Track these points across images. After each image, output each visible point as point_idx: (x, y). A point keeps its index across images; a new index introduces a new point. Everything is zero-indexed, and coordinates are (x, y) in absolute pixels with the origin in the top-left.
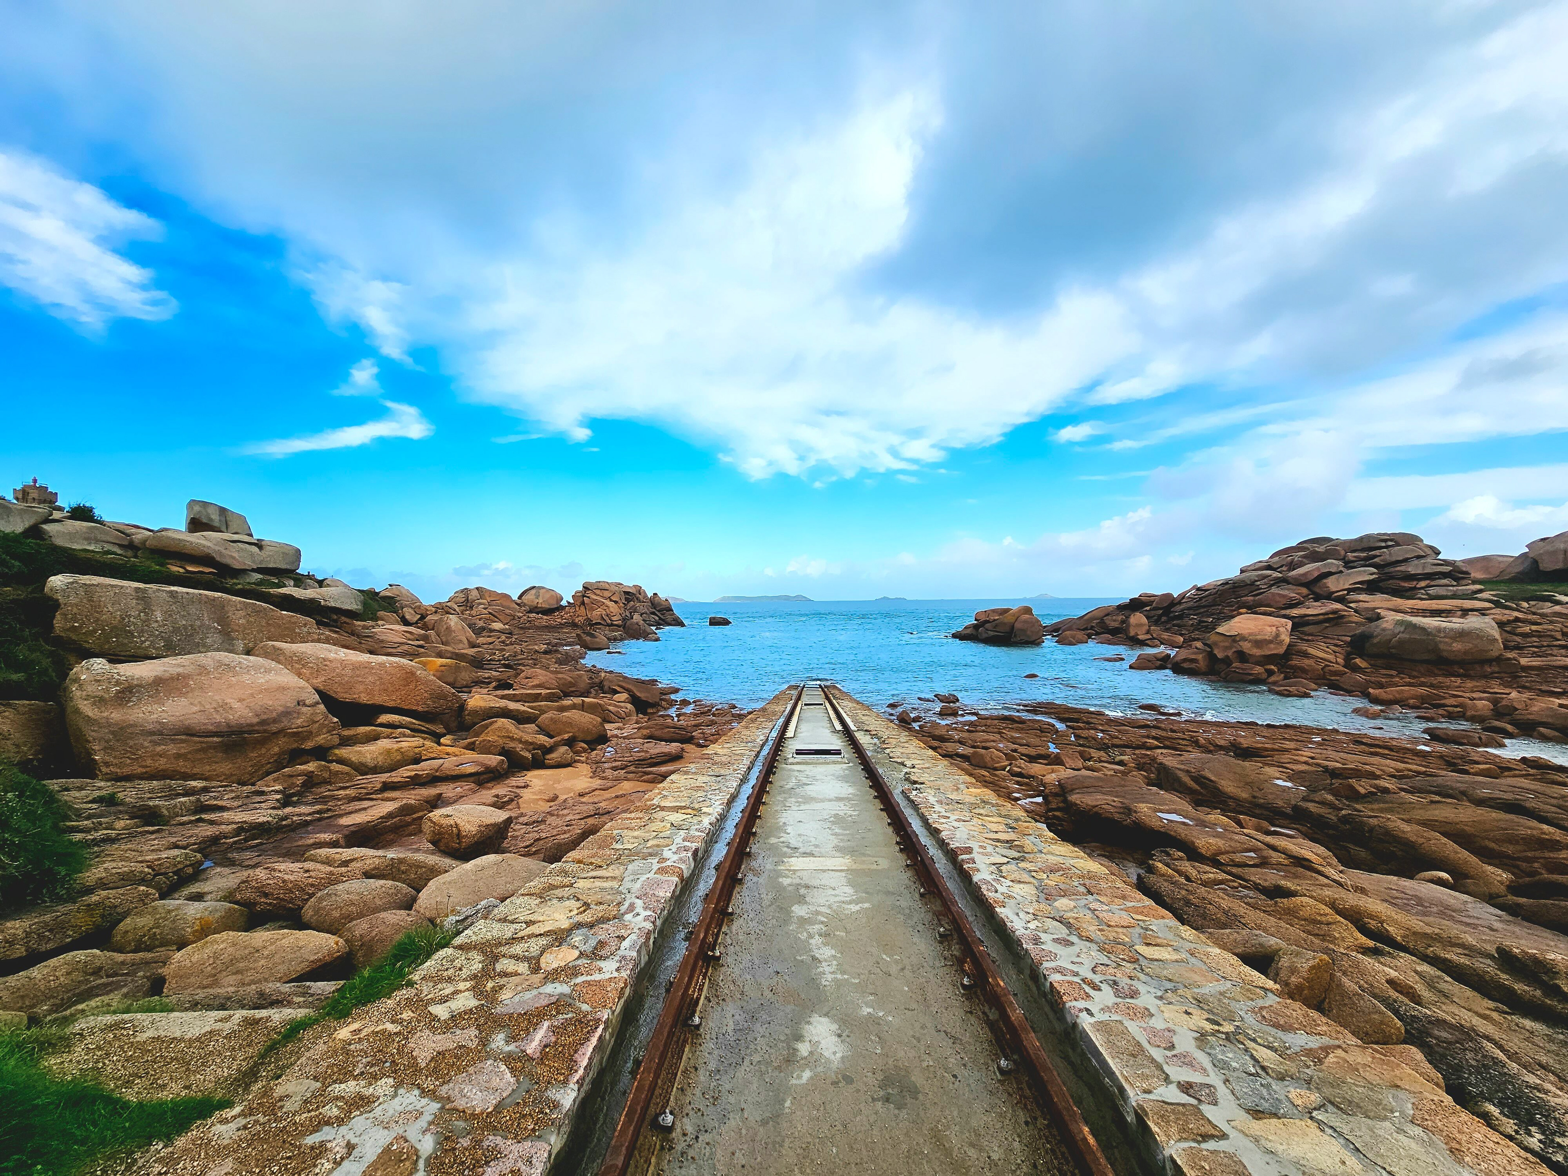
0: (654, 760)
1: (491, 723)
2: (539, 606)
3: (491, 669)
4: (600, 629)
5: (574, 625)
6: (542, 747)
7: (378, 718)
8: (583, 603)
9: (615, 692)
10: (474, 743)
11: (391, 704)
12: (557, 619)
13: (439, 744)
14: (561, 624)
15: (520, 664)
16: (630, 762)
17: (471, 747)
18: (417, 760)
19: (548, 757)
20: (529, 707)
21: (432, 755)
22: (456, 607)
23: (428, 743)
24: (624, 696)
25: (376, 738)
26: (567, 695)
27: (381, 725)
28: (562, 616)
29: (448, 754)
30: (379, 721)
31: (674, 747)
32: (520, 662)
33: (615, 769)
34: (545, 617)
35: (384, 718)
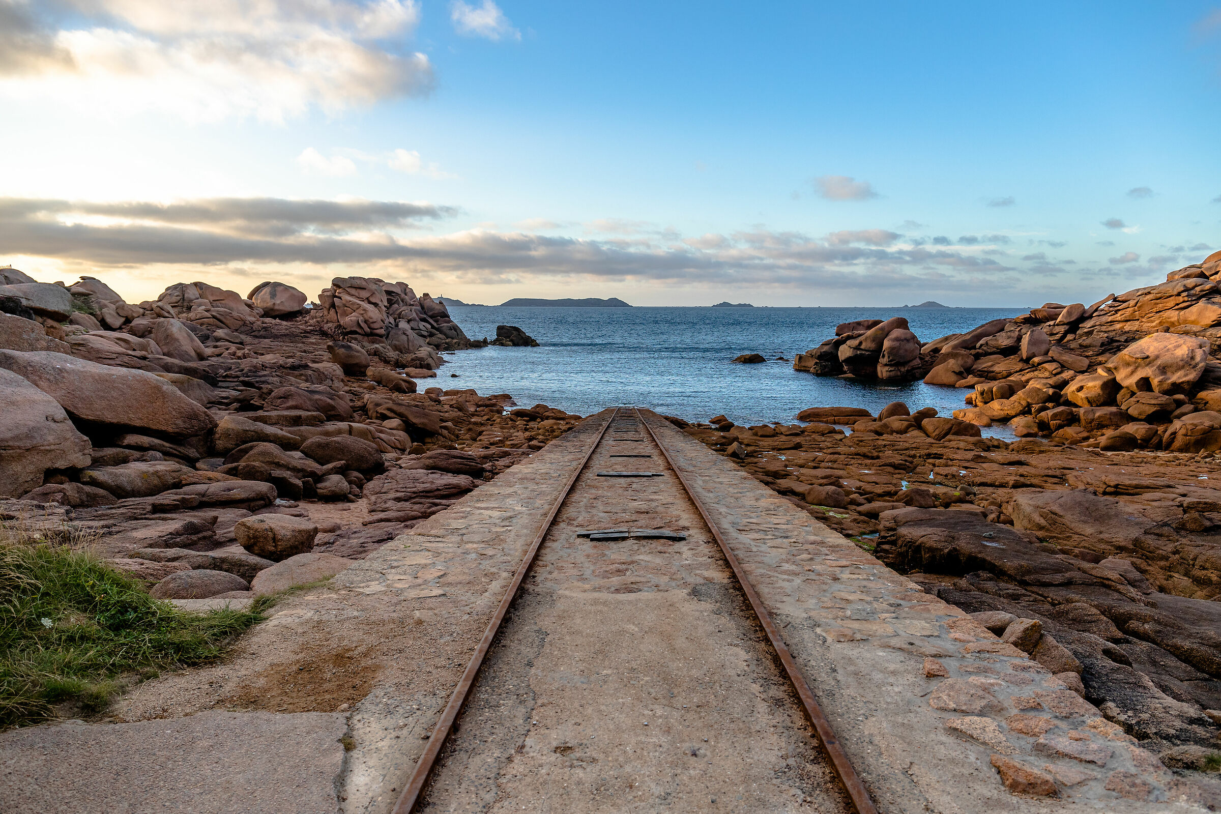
0: (441, 493)
1: (251, 448)
2: (276, 307)
3: (227, 388)
4: (356, 339)
5: (324, 334)
6: (313, 474)
7: (124, 438)
8: (333, 305)
9: (384, 417)
10: (236, 468)
11: (138, 423)
12: (299, 325)
13: (197, 469)
14: (306, 332)
15: (263, 382)
16: (414, 493)
17: (233, 472)
18: (178, 485)
19: (319, 485)
20: (289, 432)
21: (193, 480)
22: (169, 308)
23: (185, 468)
24: (395, 422)
25: (125, 461)
26: (330, 418)
27: (129, 447)
28: (306, 322)
29: (210, 479)
30: (126, 442)
31: (462, 480)
32: (263, 379)
33: (398, 500)
34: (284, 323)
35: (131, 439)
